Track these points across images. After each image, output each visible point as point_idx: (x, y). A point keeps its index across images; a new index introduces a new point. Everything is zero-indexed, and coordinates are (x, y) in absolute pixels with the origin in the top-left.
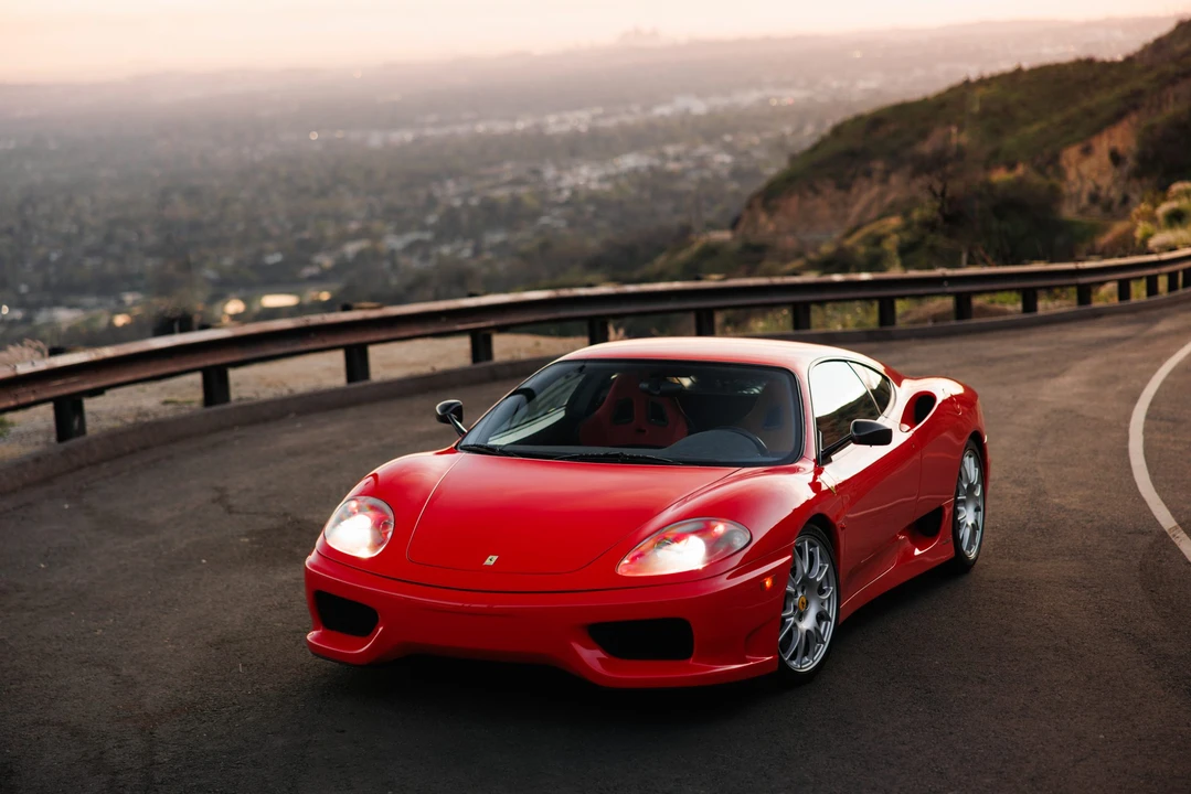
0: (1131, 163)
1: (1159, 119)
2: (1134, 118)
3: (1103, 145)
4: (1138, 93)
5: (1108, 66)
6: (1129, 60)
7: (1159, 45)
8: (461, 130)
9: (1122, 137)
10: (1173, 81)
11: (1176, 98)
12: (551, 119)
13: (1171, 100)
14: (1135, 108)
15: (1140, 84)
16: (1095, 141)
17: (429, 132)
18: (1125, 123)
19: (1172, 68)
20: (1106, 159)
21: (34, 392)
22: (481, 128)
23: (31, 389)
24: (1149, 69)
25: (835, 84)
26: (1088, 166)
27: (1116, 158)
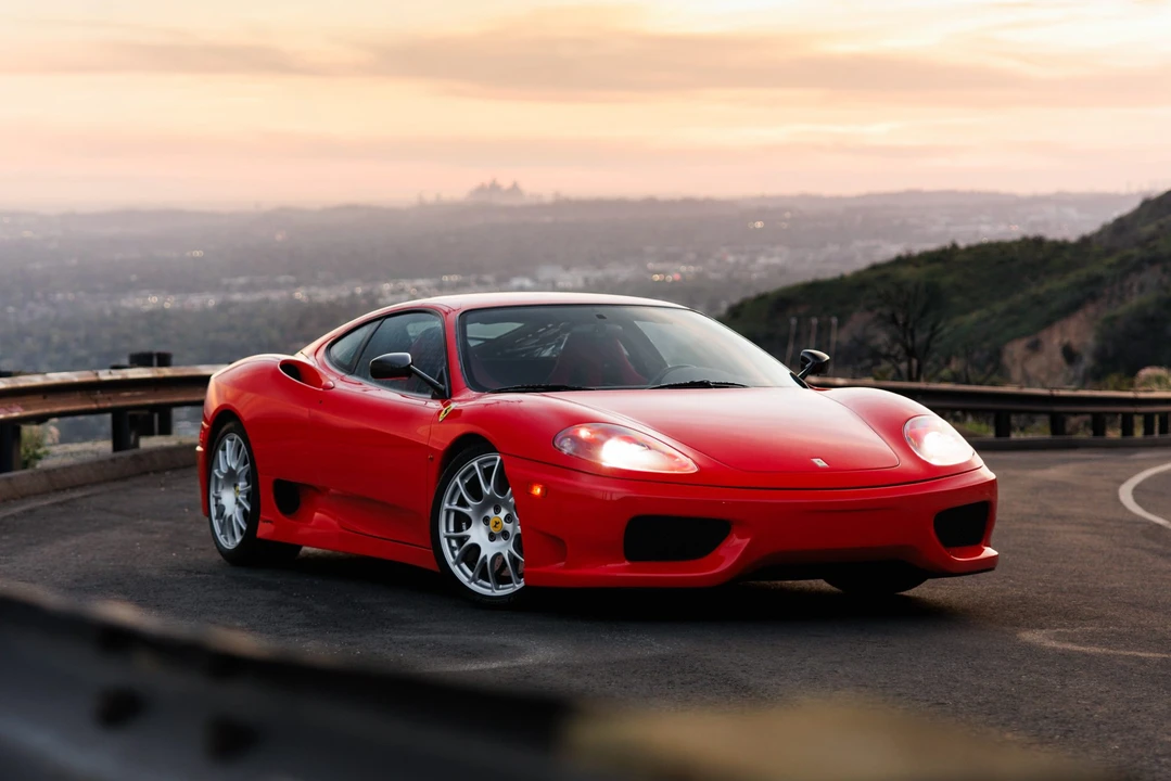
0: (1087, 361)
1: (1121, 310)
2: (1091, 309)
3: (1054, 340)
4: (1097, 280)
5: (1060, 247)
6: (1085, 241)
7: (1121, 226)
8: (275, 296)
9: (1078, 331)
10: (1138, 267)
11: (1142, 288)
12: (387, 287)
13: (1135, 289)
14: (1093, 297)
15: (1098, 269)
16: (1044, 335)
17: (237, 297)
18: (1081, 315)
19: (1136, 251)
20: (1058, 357)
21: (109, 399)
22: (300, 294)
23: (107, 396)
24: (1109, 252)
25: (731, 259)
26: (1036, 364)
27: (1070, 355)
